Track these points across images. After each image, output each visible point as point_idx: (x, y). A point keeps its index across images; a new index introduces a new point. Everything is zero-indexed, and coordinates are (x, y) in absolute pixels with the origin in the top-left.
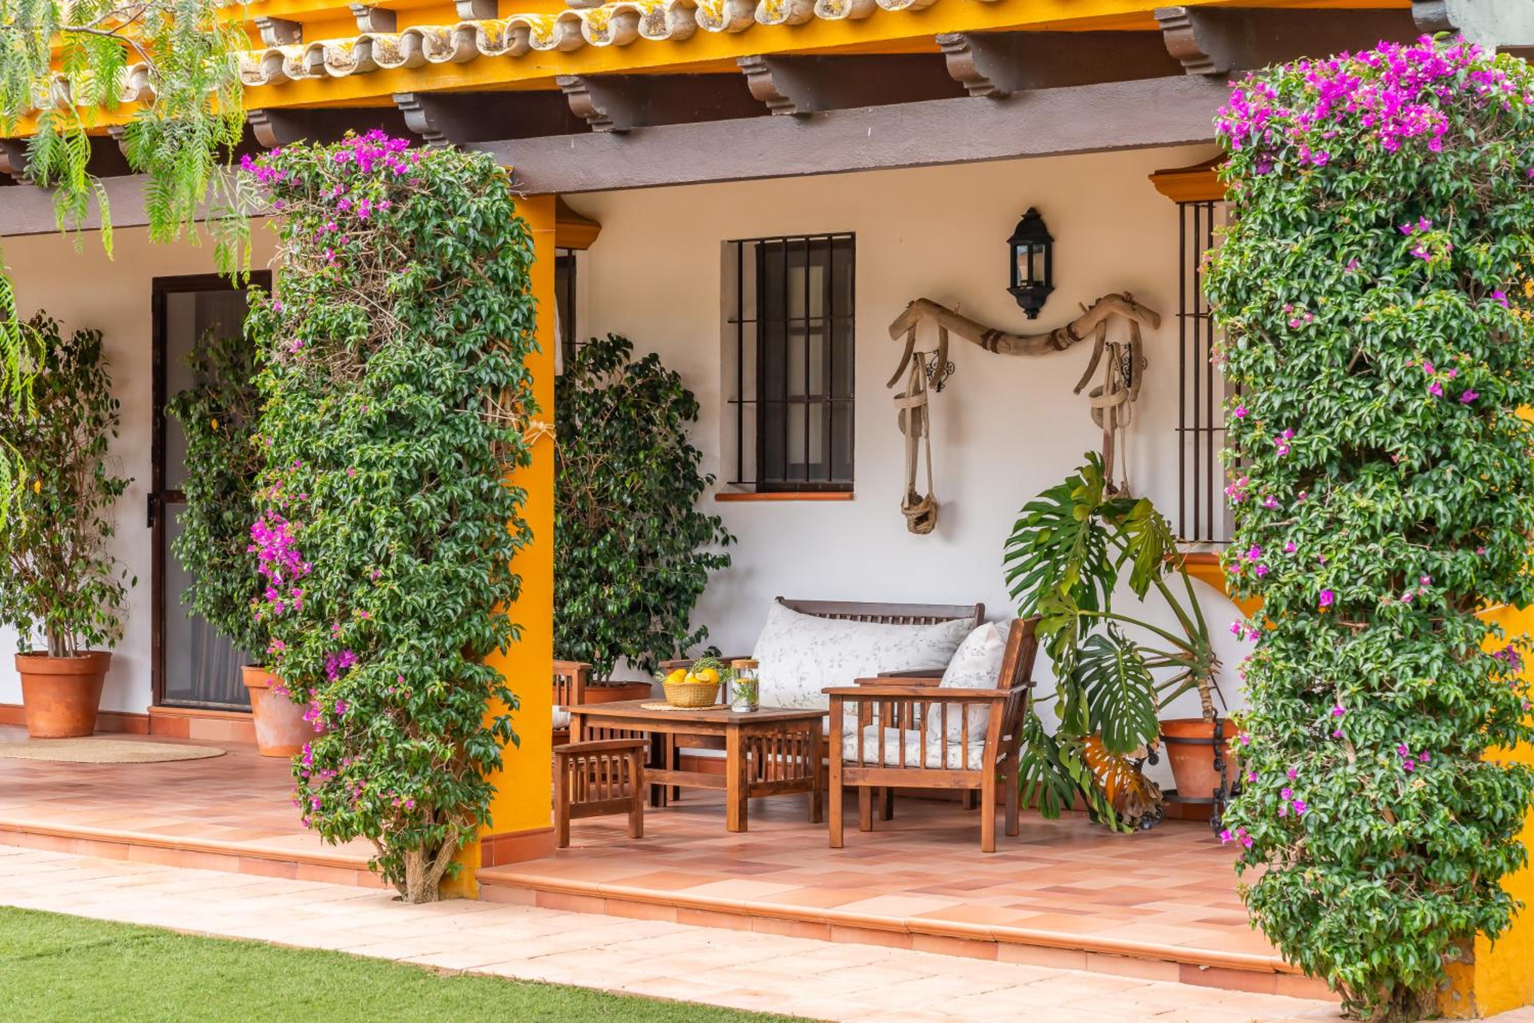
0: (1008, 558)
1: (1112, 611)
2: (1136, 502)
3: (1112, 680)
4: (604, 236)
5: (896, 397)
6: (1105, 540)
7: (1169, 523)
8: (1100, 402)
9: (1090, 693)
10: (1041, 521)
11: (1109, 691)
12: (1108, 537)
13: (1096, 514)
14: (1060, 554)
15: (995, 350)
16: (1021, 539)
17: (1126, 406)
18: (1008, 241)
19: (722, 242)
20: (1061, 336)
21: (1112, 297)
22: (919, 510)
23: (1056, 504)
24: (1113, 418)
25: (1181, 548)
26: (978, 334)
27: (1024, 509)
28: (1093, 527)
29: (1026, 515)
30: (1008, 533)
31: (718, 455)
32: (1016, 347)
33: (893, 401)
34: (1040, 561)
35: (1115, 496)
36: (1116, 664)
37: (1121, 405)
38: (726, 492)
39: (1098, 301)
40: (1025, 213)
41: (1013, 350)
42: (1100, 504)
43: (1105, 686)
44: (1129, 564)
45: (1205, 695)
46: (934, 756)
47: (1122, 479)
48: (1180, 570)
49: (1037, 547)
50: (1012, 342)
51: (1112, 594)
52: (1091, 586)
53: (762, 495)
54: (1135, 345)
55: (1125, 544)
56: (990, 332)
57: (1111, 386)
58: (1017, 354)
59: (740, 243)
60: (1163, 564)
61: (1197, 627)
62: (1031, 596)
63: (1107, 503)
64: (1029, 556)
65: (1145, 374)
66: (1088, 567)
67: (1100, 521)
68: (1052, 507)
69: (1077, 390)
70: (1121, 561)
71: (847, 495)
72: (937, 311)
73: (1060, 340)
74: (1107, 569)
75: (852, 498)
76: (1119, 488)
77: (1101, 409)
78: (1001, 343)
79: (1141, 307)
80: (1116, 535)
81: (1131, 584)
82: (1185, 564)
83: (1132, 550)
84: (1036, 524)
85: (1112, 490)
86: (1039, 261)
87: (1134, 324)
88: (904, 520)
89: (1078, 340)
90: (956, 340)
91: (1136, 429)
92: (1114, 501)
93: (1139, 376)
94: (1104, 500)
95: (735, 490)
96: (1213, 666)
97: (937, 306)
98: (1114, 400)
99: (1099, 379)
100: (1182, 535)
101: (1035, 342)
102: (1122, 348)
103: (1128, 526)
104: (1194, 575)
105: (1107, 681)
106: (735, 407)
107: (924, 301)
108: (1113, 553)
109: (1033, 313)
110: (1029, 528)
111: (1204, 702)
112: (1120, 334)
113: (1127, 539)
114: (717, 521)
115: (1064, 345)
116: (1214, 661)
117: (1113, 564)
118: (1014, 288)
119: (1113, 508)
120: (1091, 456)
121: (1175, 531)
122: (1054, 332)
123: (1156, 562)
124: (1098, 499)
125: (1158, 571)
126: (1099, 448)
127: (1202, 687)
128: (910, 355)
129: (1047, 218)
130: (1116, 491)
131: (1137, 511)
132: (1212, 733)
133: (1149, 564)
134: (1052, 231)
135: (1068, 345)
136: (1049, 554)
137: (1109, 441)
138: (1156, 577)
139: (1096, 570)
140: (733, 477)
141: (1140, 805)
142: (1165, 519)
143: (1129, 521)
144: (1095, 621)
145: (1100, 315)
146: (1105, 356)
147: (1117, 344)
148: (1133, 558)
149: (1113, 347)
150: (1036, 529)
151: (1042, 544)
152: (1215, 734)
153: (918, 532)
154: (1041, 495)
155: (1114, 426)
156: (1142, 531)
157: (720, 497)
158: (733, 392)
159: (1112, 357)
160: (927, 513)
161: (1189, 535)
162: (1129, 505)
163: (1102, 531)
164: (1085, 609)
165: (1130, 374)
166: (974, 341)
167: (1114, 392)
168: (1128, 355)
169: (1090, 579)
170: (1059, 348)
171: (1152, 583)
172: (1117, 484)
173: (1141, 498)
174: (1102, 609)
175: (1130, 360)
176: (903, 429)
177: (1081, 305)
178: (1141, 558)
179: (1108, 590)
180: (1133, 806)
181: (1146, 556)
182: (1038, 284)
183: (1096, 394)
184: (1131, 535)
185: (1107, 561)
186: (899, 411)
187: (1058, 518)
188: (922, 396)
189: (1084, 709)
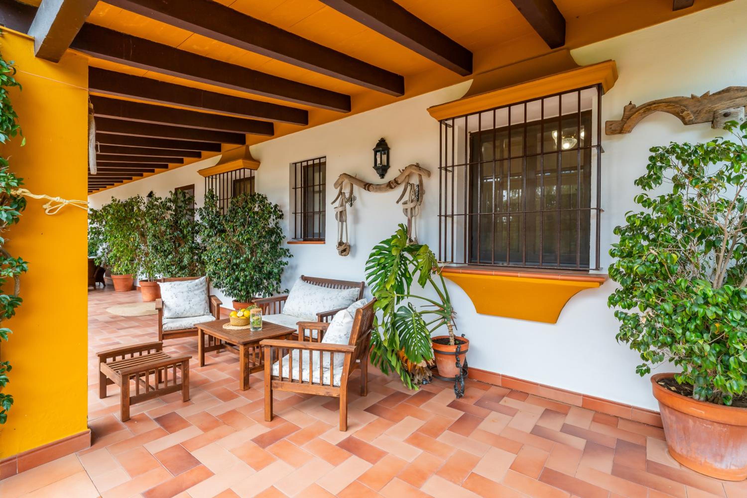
0: (367, 269)
1: (411, 294)
2: (421, 246)
3: (410, 327)
4: (261, 165)
5: (335, 208)
6: (408, 262)
7: (434, 254)
8: (406, 206)
9: (400, 331)
10: (381, 254)
11: (408, 332)
12: (409, 260)
13: (403, 251)
14: (388, 268)
15: (369, 190)
16: (372, 261)
17: (417, 207)
18: (373, 150)
19: (290, 164)
20: (392, 183)
21: (411, 166)
22: (343, 247)
23: (387, 246)
24: (411, 213)
25: (440, 265)
26: (363, 184)
27: (374, 249)
28: (402, 257)
29: (374, 251)
30: (367, 259)
31: (288, 229)
32: (376, 188)
33: (334, 210)
34: (380, 271)
35: (412, 243)
36: (412, 320)
37: (415, 207)
38: (291, 241)
39: (406, 168)
40: (380, 139)
41: (375, 190)
42: (406, 247)
43: (407, 330)
44: (418, 273)
45: (450, 329)
46: (316, 378)
47: (415, 237)
48: (440, 275)
49: (379, 265)
50: (374, 187)
51: (410, 287)
52: (401, 282)
53: (305, 242)
54: (421, 185)
55: (416, 264)
56: (367, 184)
57: (411, 200)
58: (376, 191)
59: (296, 164)
60: (432, 271)
61: (445, 297)
62: (377, 285)
63: (408, 246)
64: (375, 268)
65: (424, 196)
66: (400, 274)
67: (406, 254)
68: (385, 248)
69: (398, 202)
70: (414, 272)
71: (323, 242)
72: (349, 177)
73: (391, 184)
74: (408, 276)
75: (324, 243)
76: (414, 240)
77: (407, 209)
78: (371, 187)
79: (423, 169)
80: (413, 260)
81: (419, 282)
82: (442, 272)
83: (420, 267)
84: (379, 255)
85: (411, 241)
86: (384, 157)
87: (420, 176)
88: (337, 251)
89: (399, 184)
90: (355, 187)
91: (420, 217)
92: (412, 245)
93: (422, 196)
94: (407, 245)
95: (295, 240)
96: (453, 315)
97: (349, 175)
98: (412, 205)
99: (406, 198)
100: (440, 260)
101: (382, 186)
102: (415, 186)
103: (419, 257)
104: (445, 276)
105: (408, 327)
106: (294, 215)
107: (345, 174)
108: (411, 268)
109: (382, 176)
110: (376, 257)
111: (449, 332)
112: (415, 180)
113: (417, 262)
114: (288, 250)
115: (393, 186)
116: (453, 312)
117: (411, 273)
118: (375, 167)
119: (411, 249)
120: (401, 225)
121: (437, 257)
122: (390, 182)
123: (429, 271)
124: (405, 245)
125: (430, 275)
126: (405, 223)
127: (449, 325)
128: (341, 193)
129: (387, 141)
130: (412, 241)
131: (422, 250)
132: (455, 350)
133: (427, 272)
134: (389, 146)
135: (395, 186)
136: (384, 267)
137: (410, 221)
138: (429, 277)
139: (404, 275)
140: (294, 237)
141: (422, 374)
142: (432, 253)
143: (418, 255)
144: (403, 298)
145: (407, 173)
146: (409, 188)
147: (413, 184)
148: (420, 270)
149: (412, 185)
150: (379, 257)
151: (381, 264)
152: (457, 351)
153: (342, 255)
154: (380, 243)
155: (412, 217)
156: (424, 259)
157: (289, 243)
158: (293, 210)
159: (411, 189)
160: (346, 249)
161: (443, 260)
162: (419, 247)
163: (406, 259)
164: (399, 293)
165: (418, 197)
166: (361, 187)
167: (412, 201)
168: (417, 189)
169: (401, 279)
170: (391, 188)
171: (428, 280)
172: (413, 238)
173: (424, 244)
174: (406, 293)
175: (418, 191)
176: (337, 219)
177: (399, 170)
178: (424, 270)
179: (409, 285)
180: (418, 374)
181: (425, 270)
182: (384, 166)
183: (405, 203)
184: (419, 261)
185: (408, 272)
186: (335, 213)
187: (388, 253)
188: (344, 207)
189: (397, 339)
